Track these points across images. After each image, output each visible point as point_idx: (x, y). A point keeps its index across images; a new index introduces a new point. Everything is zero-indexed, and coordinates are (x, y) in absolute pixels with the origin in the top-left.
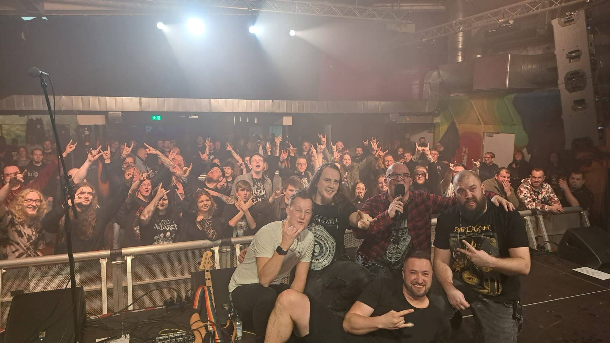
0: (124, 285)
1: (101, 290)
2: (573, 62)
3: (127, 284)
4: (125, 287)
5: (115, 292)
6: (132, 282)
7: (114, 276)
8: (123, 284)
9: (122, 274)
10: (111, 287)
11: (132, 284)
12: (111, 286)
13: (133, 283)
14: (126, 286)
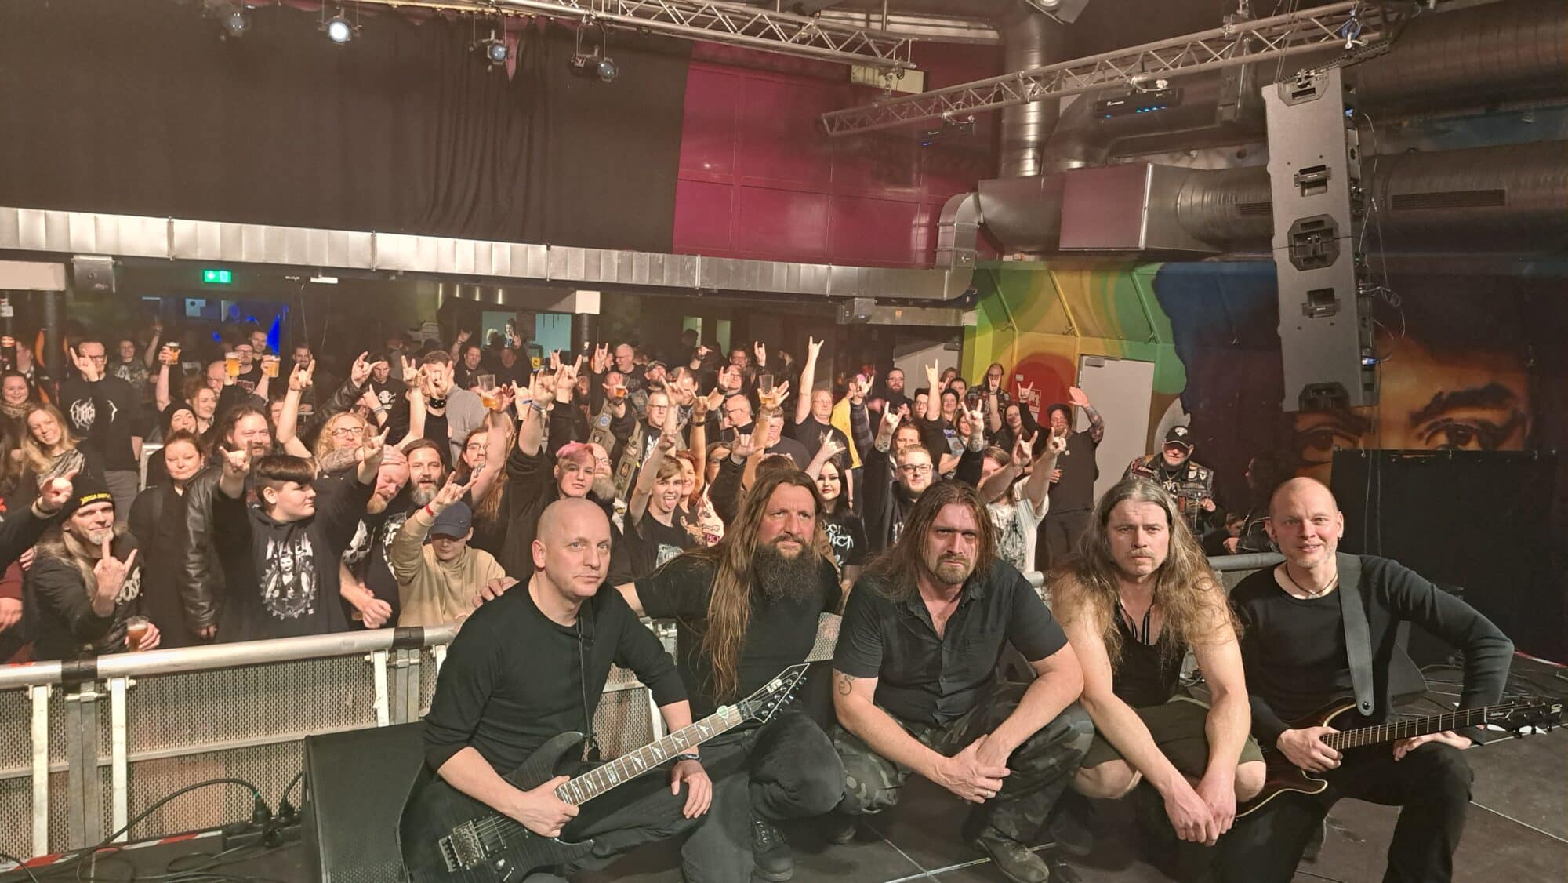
0: (102, 760)
1: (30, 777)
2: (1310, 195)
3: (110, 758)
4: (106, 766)
5: (75, 782)
6: (128, 751)
7: (71, 736)
8: (100, 759)
9: (96, 730)
10: (62, 767)
11: (127, 759)
12: (61, 764)
13: (132, 756)
14: (110, 763)
